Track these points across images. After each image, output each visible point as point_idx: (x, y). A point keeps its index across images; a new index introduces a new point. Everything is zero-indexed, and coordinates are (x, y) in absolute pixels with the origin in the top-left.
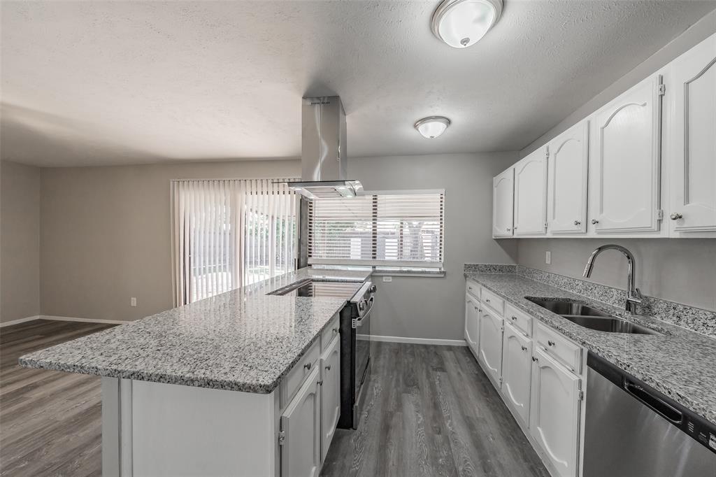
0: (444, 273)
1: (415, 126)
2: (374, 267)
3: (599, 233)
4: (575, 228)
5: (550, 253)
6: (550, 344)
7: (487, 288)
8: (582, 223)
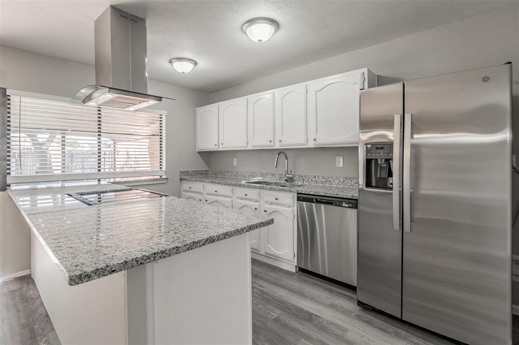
0: (167, 179)
1: (170, 62)
2: (99, 180)
3: (280, 146)
4: (269, 143)
5: (236, 159)
6: (276, 199)
7: (215, 183)
8: (273, 141)
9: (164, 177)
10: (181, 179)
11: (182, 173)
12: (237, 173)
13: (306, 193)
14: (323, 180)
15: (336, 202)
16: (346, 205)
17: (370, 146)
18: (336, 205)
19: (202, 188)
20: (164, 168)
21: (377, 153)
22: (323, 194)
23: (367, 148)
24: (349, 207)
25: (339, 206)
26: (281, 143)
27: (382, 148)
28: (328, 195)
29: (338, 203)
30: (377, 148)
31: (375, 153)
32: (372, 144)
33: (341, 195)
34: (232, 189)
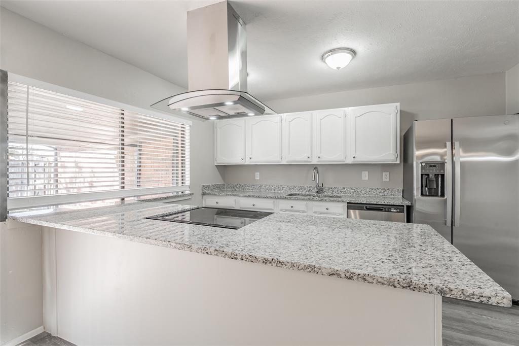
0: (192, 194)
4: (306, 159)
5: (258, 173)
6: (327, 209)
7: (253, 197)
8: (310, 157)
9: (188, 192)
10: (203, 194)
11: (204, 187)
12: (261, 186)
13: (359, 202)
14: (352, 191)
15: (385, 208)
16: (394, 211)
17: (425, 164)
18: (385, 211)
19: (234, 203)
20: (187, 183)
21: (431, 170)
22: (375, 203)
23: (422, 165)
24: (397, 212)
25: (388, 211)
26: (320, 159)
27: (435, 166)
28: (380, 203)
29: (387, 209)
30: (431, 166)
31: (429, 170)
32: (426, 163)
33: (391, 203)
34: (274, 202)
